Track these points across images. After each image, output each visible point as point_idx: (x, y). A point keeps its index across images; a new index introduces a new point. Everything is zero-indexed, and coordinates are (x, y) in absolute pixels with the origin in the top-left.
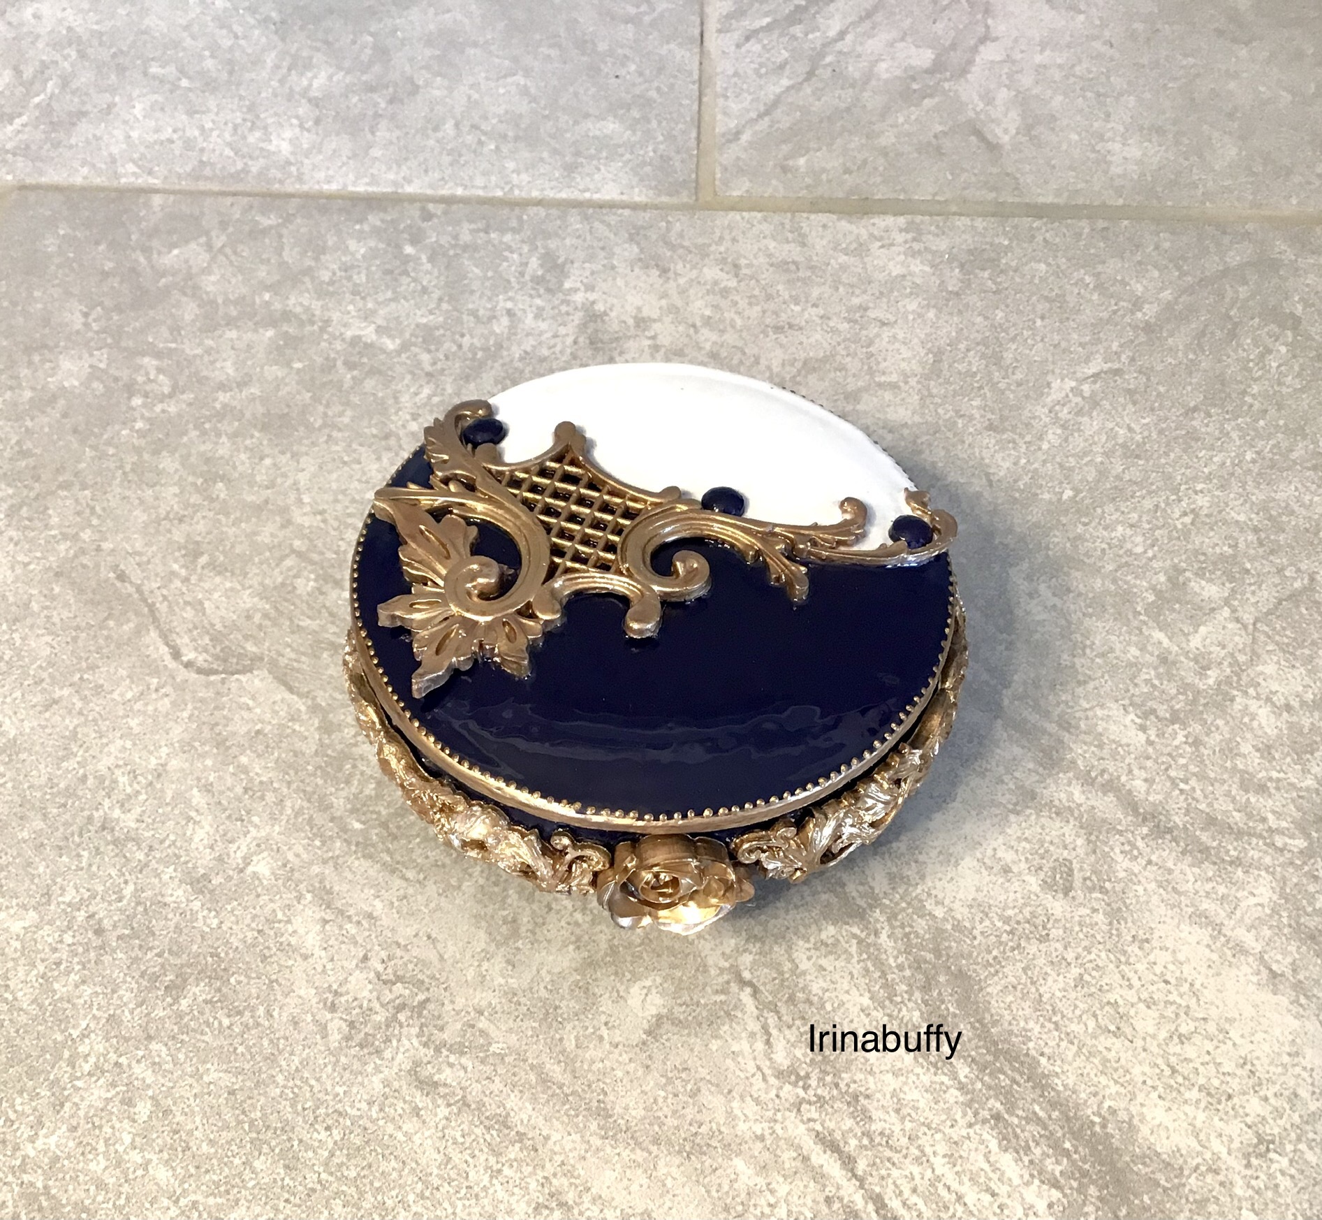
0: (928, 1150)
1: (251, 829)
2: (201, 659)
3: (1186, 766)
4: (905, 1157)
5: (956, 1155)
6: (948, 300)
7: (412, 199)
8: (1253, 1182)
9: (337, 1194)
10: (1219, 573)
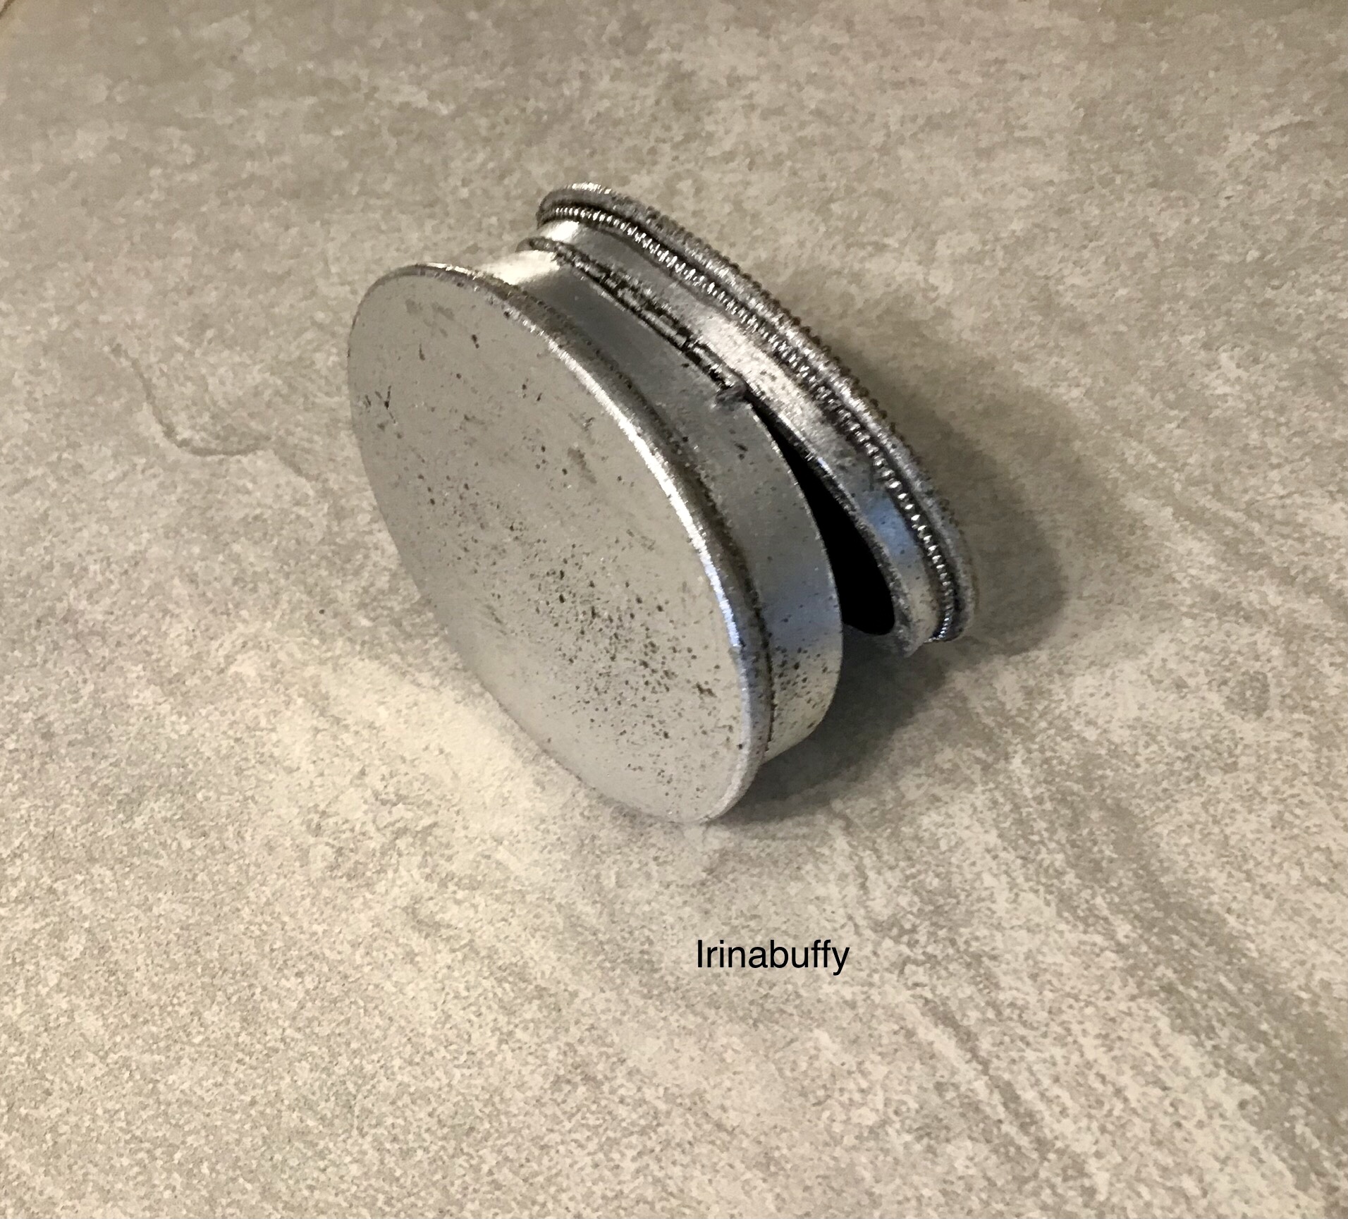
0: (1076, 1028)
1: (238, 625)
2: (198, 439)
4: (1045, 1035)
5: (1113, 1036)
6: (1102, 53)
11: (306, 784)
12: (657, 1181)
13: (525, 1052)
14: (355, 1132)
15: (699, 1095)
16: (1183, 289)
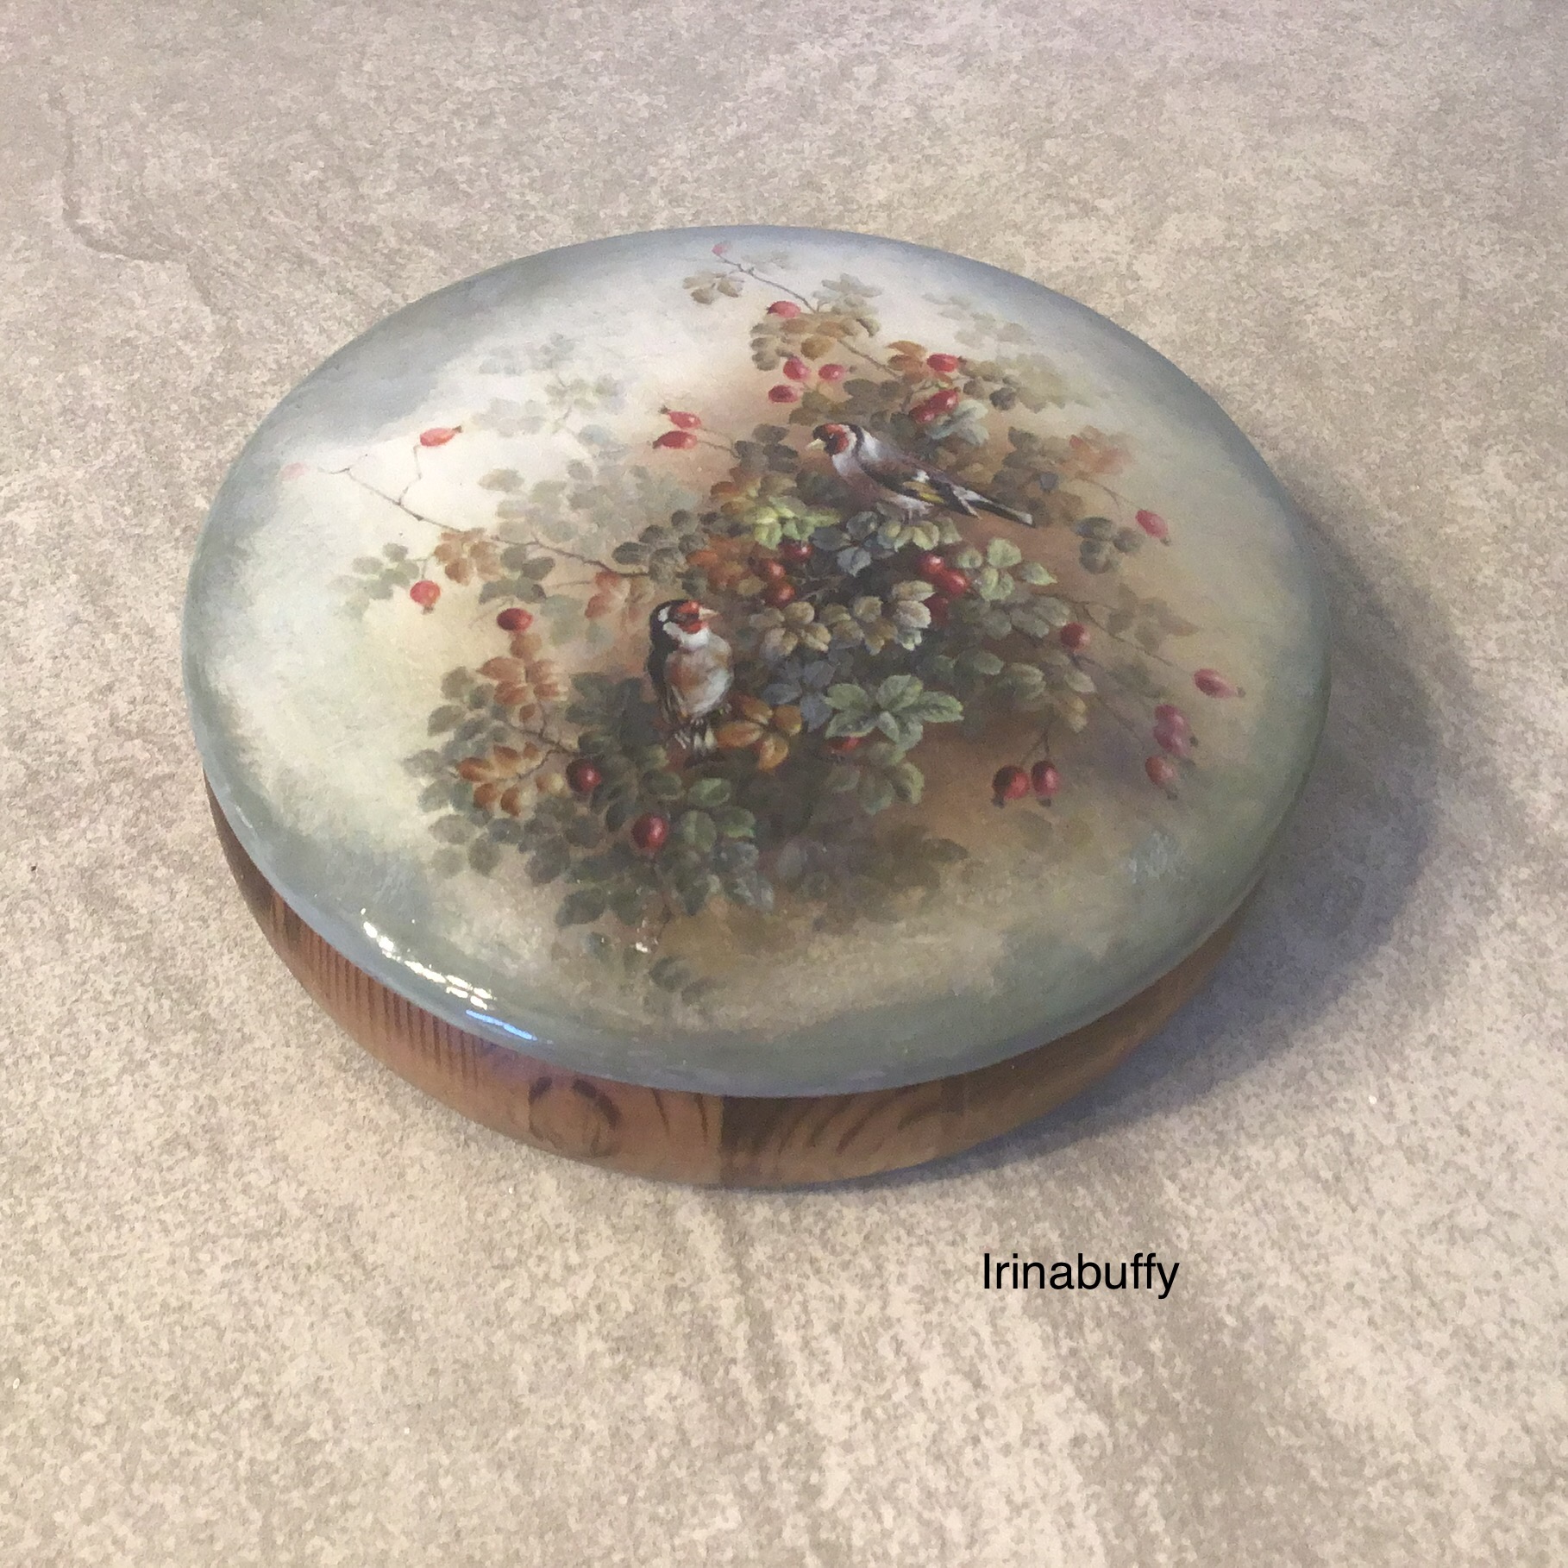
13: (149, 1092)
15: (350, 1212)
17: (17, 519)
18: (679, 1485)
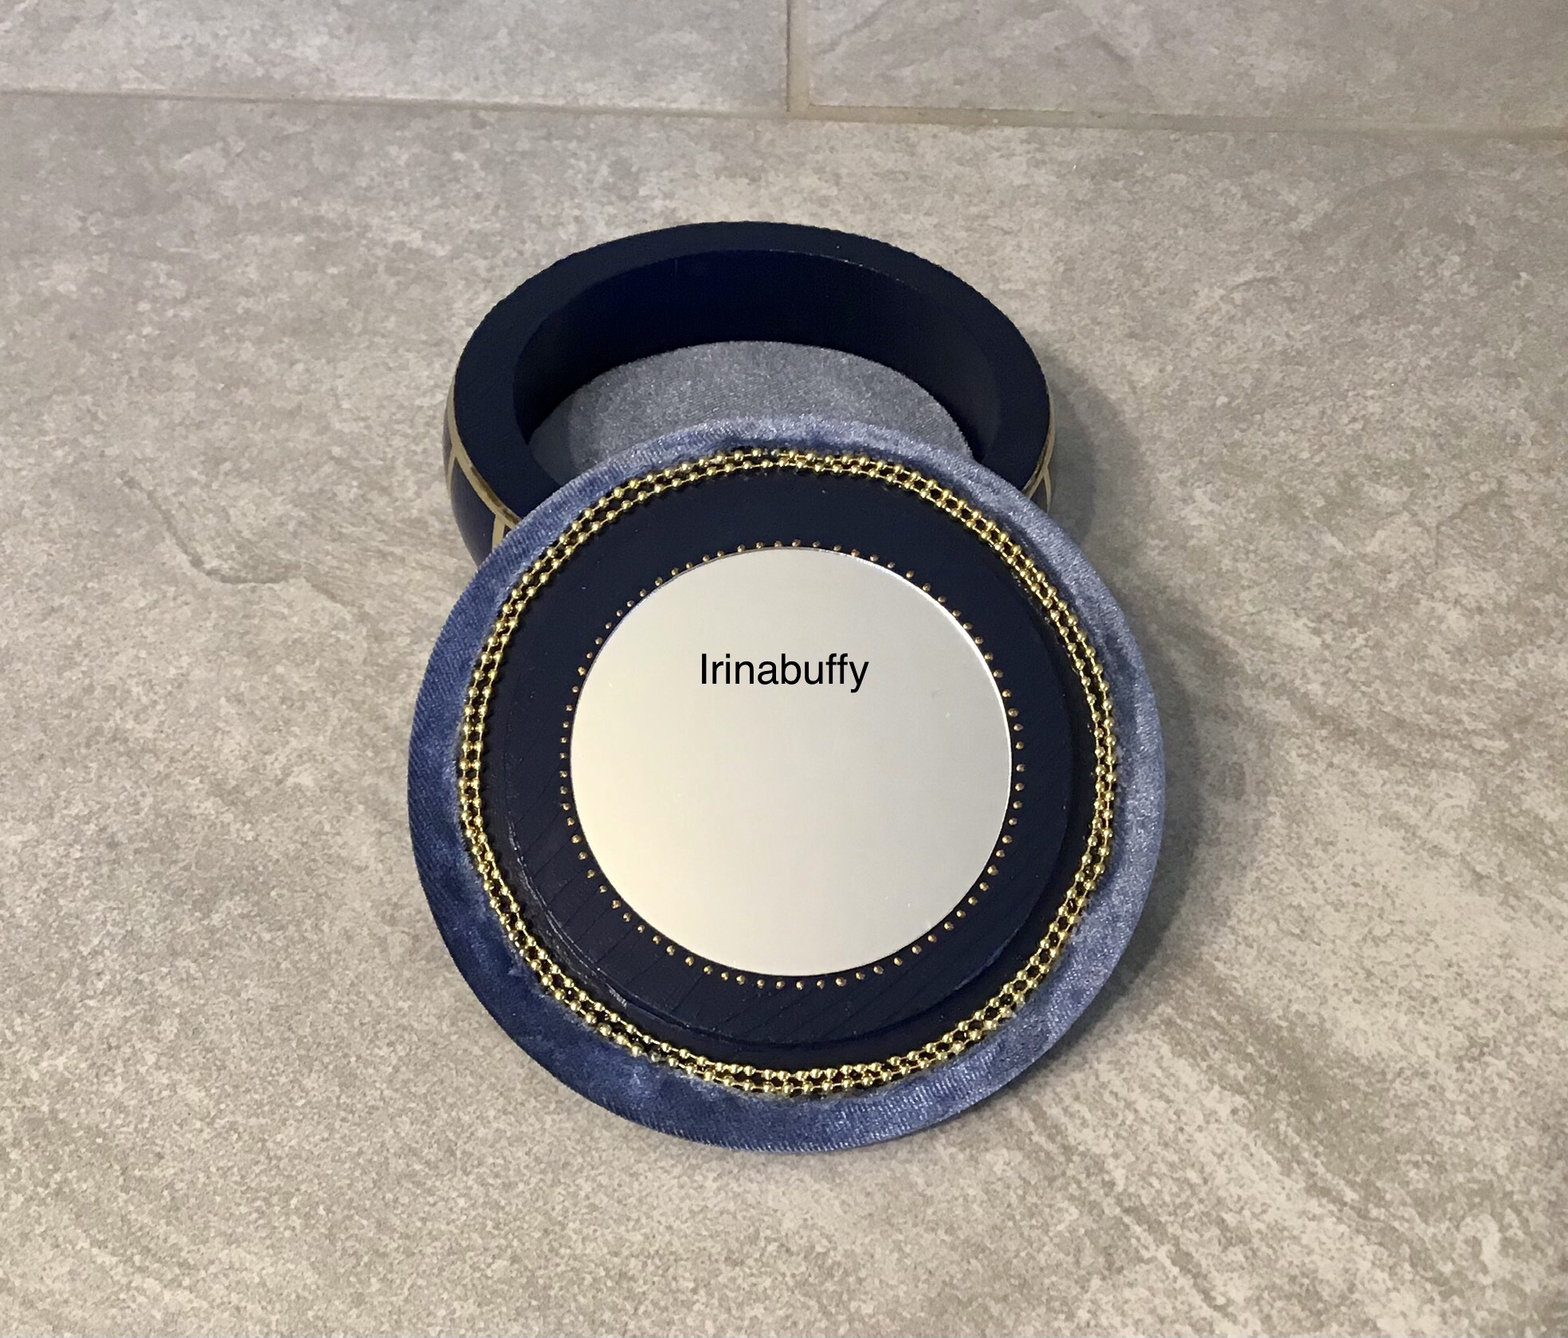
1: (291, 739)
2: (226, 568)
3: (1368, 668)
5: (1123, 1061)
6: (1078, 210)
7: (459, 107)
8: (1466, 1086)
9: (403, 1111)
10: (1395, 478)
11: (376, 881)
12: (736, 1195)
14: (459, 1173)
16: (1161, 431)
17: (297, 780)
18: (1036, 1205)
